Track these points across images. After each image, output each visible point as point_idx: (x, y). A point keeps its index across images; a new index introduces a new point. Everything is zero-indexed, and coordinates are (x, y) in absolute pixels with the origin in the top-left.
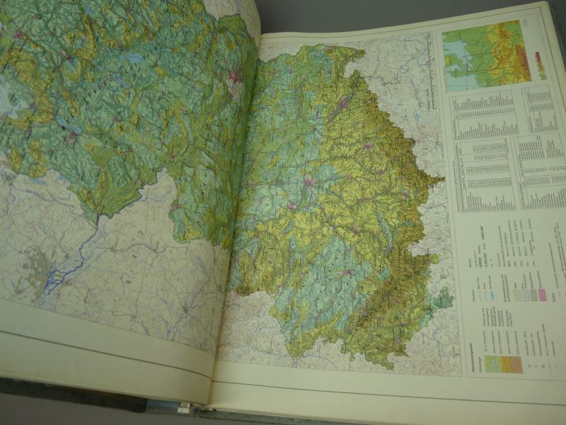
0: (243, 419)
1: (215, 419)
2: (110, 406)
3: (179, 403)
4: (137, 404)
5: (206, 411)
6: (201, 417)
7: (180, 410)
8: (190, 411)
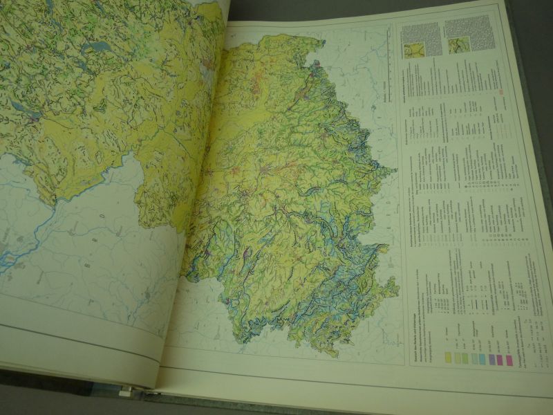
0: (188, 403)
1: (160, 402)
2: (49, 389)
3: (121, 387)
4: (82, 388)
5: (151, 395)
6: (146, 401)
7: (122, 394)
8: (131, 394)
